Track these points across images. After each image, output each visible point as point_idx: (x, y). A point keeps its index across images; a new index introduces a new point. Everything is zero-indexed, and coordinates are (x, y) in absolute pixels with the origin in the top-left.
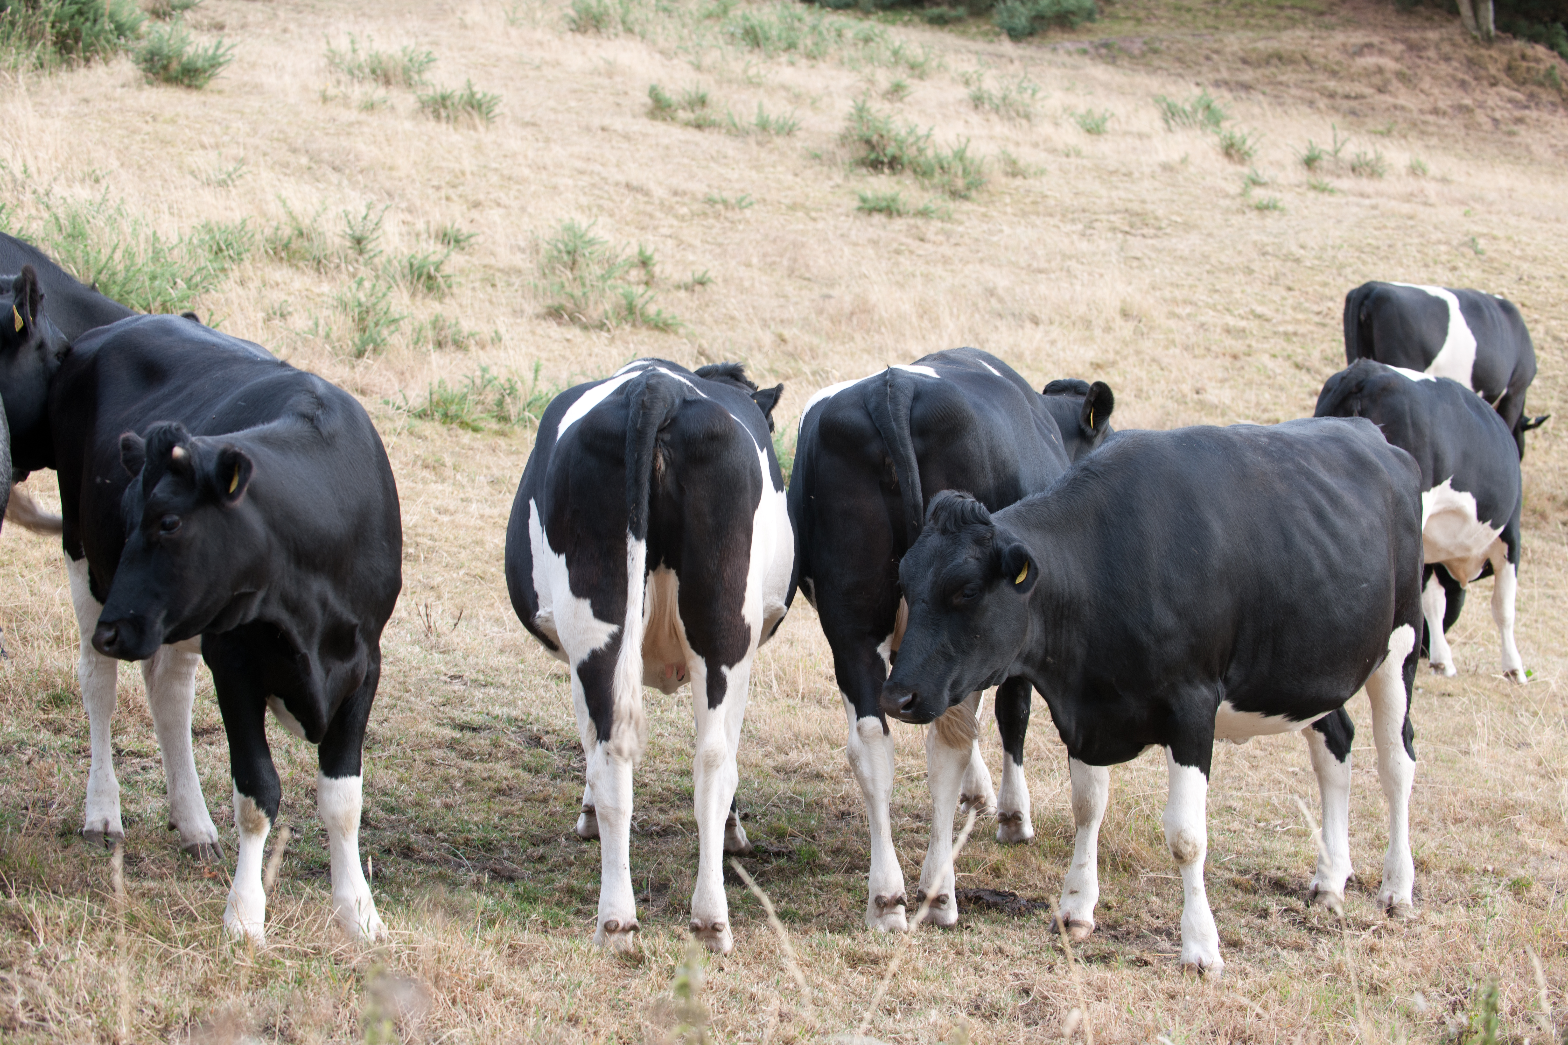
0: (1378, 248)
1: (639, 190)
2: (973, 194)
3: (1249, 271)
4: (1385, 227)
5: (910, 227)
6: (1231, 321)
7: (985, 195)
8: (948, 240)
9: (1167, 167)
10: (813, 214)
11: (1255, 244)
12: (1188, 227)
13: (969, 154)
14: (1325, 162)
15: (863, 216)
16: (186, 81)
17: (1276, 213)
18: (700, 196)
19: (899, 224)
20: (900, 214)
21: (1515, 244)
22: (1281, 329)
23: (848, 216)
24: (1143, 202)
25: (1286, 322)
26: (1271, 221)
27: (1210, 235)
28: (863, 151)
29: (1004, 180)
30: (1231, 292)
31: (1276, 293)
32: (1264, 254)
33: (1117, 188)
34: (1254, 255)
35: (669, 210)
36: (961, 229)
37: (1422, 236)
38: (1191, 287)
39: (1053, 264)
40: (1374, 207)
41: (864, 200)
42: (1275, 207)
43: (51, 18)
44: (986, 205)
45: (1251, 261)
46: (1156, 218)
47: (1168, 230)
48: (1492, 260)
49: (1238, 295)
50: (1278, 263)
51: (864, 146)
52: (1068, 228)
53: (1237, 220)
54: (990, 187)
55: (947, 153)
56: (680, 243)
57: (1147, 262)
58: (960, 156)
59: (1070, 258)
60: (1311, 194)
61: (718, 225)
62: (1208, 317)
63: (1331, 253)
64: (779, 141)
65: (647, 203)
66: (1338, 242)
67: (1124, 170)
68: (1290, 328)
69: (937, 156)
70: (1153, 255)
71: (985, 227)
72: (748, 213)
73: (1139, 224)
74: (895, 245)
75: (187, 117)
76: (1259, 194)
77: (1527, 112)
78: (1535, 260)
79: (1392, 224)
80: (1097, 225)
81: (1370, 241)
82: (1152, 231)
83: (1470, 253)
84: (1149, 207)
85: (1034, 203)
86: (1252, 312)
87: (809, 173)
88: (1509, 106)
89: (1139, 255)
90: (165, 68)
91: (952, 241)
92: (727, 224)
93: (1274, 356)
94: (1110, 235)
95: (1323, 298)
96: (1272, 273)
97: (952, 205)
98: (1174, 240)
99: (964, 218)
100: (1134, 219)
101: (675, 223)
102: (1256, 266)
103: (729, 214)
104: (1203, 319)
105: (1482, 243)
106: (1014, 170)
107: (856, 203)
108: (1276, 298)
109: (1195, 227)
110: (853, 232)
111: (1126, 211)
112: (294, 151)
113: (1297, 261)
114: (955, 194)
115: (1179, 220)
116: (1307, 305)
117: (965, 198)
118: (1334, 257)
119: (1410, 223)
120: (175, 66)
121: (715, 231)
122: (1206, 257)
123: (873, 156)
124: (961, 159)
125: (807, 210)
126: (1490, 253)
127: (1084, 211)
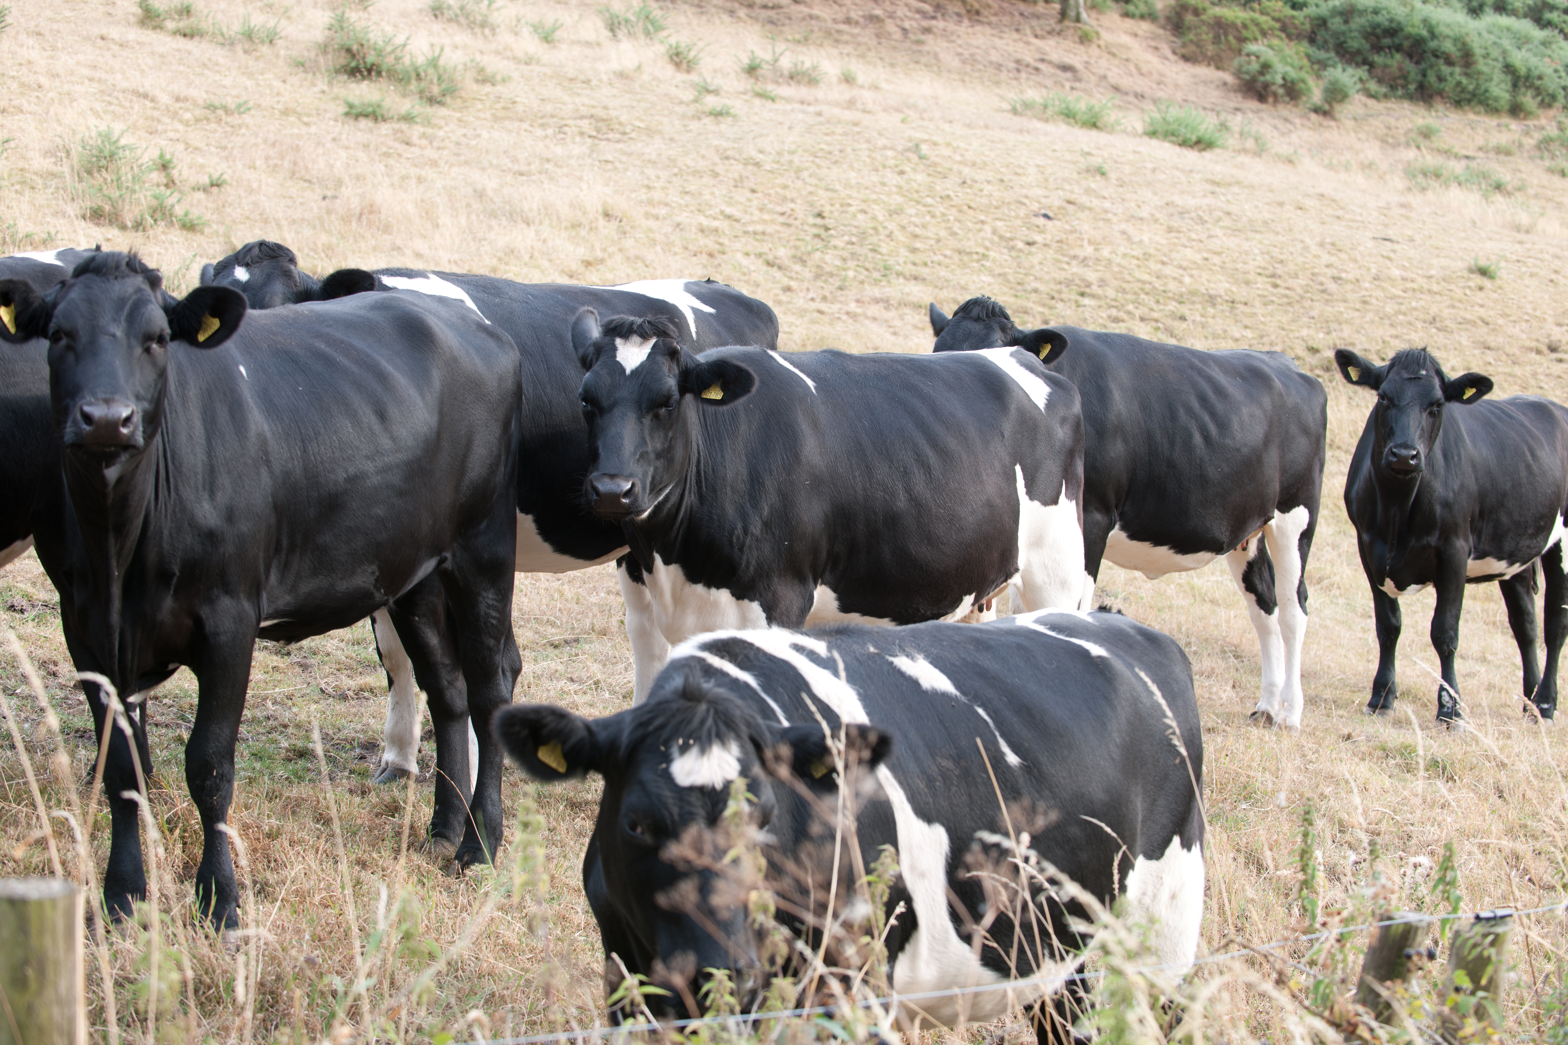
0: (830, 153)
1: (145, 96)
2: (448, 100)
3: (715, 175)
4: (833, 133)
5: (396, 132)
6: (705, 222)
7: (459, 101)
8: (431, 143)
9: (622, 75)
10: (305, 119)
11: (717, 149)
12: (650, 132)
13: (442, 62)
14: (765, 70)
15: (351, 121)
17: (729, 120)
18: (201, 102)
19: (385, 128)
20: (384, 120)
21: (955, 150)
22: (750, 229)
23: (336, 120)
24: (606, 108)
25: (753, 222)
26: (725, 125)
27: (672, 140)
28: (343, 59)
29: (475, 87)
30: (700, 194)
31: (742, 195)
32: (727, 158)
33: (579, 95)
34: (717, 159)
35: (174, 115)
36: (441, 133)
37: (868, 141)
38: (663, 189)
39: (533, 167)
40: (819, 114)
41: (351, 106)
42: (728, 114)
44: (460, 110)
45: (715, 164)
46: (620, 124)
47: (633, 135)
48: (935, 164)
49: (708, 197)
50: (740, 167)
51: (343, 53)
52: (539, 132)
53: (694, 125)
54: (463, 94)
55: (421, 60)
56: (187, 146)
57: (618, 165)
58: (433, 63)
59: (548, 160)
60: (757, 101)
61: (220, 130)
62: (682, 217)
63: (787, 157)
64: (265, 49)
65: (154, 108)
66: (793, 147)
67: (582, 77)
68: (759, 228)
69: (413, 64)
70: (624, 159)
71: (464, 131)
72: (247, 118)
73: (605, 129)
74: (384, 149)
76: (711, 101)
77: (934, 23)
78: (974, 164)
79: (839, 130)
80: (566, 129)
81: (823, 146)
82: (618, 136)
83: (914, 158)
84: (613, 113)
85: (504, 108)
86: (722, 212)
87: (294, 80)
88: (917, 16)
89: (610, 158)
91: (435, 144)
92: (228, 129)
93: (747, 254)
94: (578, 139)
95: (785, 199)
96: (736, 176)
97: (429, 110)
98: (640, 145)
99: (442, 123)
100: (600, 124)
101: (181, 127)
102: (720, 169)
103: (229, 119)
104: (678, 219)
105: (925, 149)
106: (484, 78)
107: (343, 109)
108: (743, 200)
109: (660, 132)
110: (344, 136)
111: (592, 116)
113: (757, 164)
114: (432, 101)
115: (642, 125)
116: (770, 206)
117: (441, 103)
118: (791, 162)
119: (856, 129)
121: (217, 135)
122: (673, 161)
123: (353, 64)
124: (435, 66)
125: (299, 116)
126: (934, 159)
127: (552, 116)
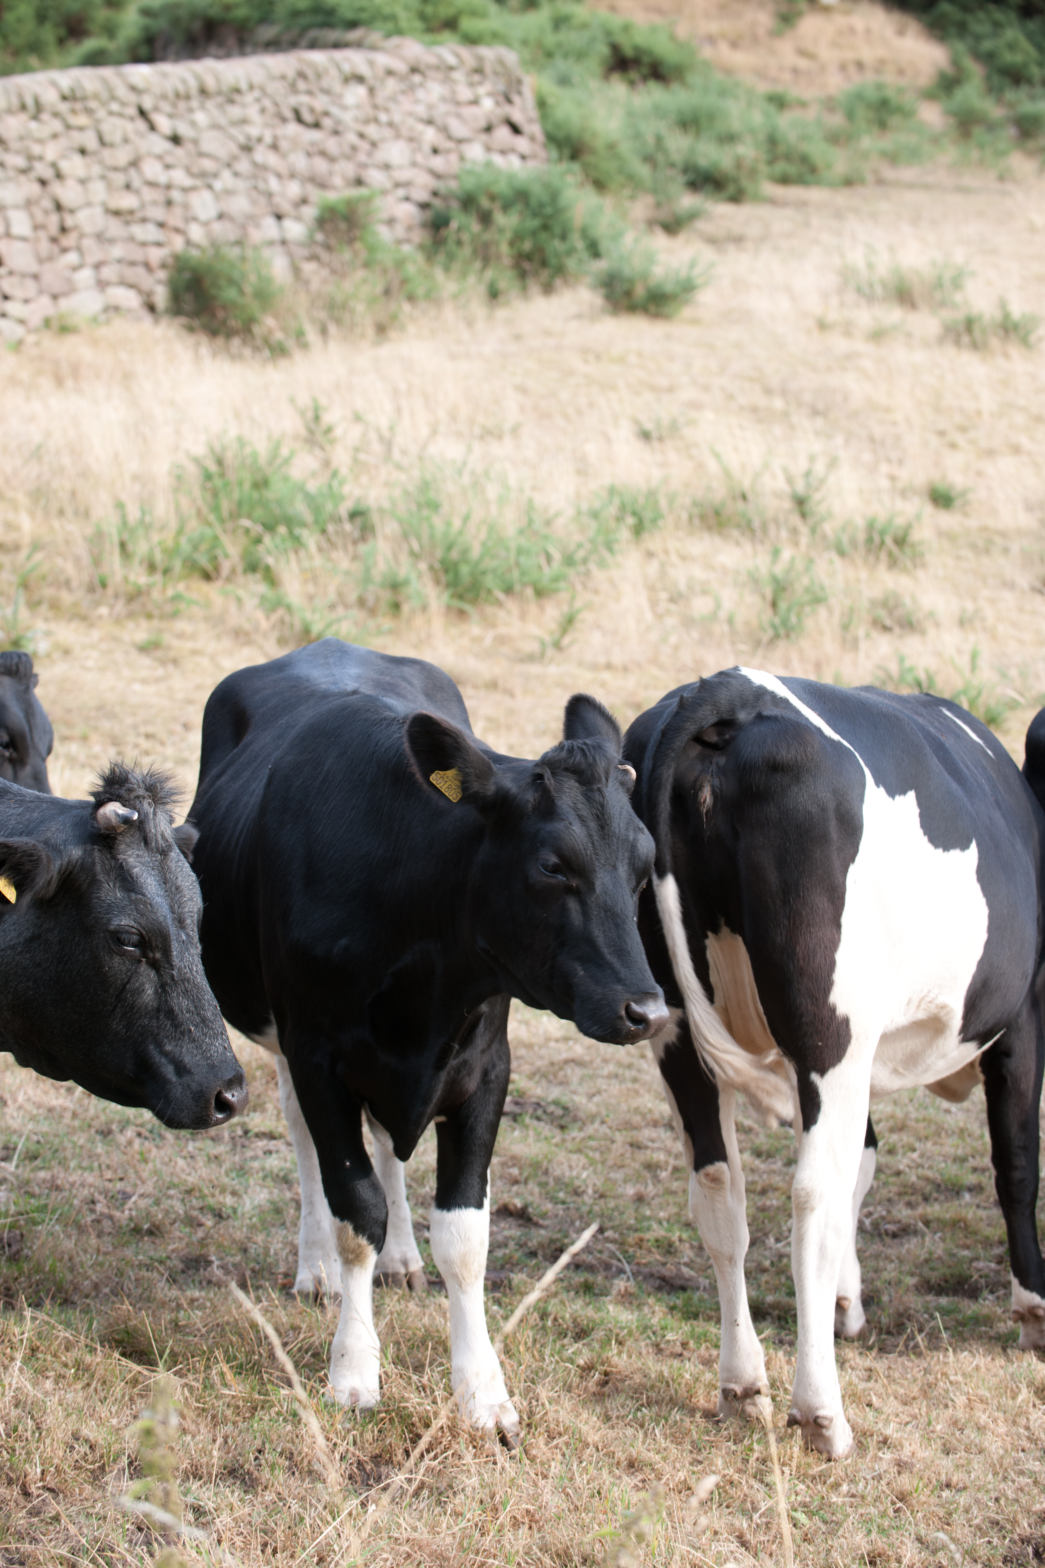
16: (652, 308)
43: (508, 235)
75: (640, 354)
90: (628, 294)
112: (768, 391)
120: (640, 292)
